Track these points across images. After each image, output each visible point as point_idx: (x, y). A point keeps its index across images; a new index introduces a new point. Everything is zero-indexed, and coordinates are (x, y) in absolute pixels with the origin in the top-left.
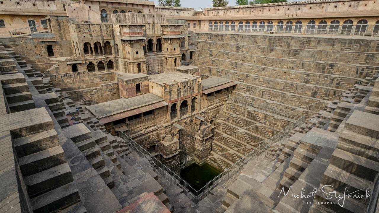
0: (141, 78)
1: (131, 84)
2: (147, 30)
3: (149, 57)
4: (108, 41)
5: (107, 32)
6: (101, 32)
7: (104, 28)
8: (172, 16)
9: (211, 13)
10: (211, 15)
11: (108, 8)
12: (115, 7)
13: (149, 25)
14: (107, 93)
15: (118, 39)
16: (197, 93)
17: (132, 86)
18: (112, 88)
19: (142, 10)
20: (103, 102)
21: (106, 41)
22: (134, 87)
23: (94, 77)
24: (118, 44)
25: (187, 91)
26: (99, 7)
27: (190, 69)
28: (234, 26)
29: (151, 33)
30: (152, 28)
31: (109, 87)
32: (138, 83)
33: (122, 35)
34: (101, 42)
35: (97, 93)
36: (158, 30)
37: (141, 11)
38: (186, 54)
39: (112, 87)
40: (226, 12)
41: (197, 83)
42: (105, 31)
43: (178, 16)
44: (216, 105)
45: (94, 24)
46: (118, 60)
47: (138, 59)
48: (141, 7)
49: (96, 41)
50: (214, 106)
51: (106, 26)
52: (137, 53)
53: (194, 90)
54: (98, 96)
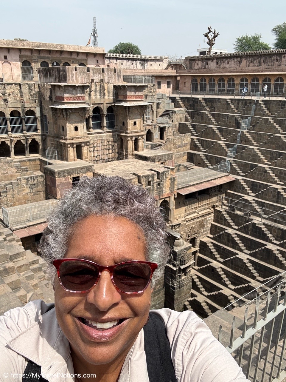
0: (82, 168)
1: (64, 176)
2: (93, 93)
3: (94, 135)
4: (32, 109)
5: (31, 95)
6: (22, 96)
7: (25, 90)
8: (133, 71)
9: (196, 64)
10: (196, 67)
11: (33, 58)
12: (44, 57)
13: (96, 86)
14: (28, 191)
15: (46, 107)
16: (168, 192)
17: (66, 180)
18: (35, 182)
19: (86, 61)
20: (20, 204)
21: (28, 109)
22: (69, 183)
23: (7, 165)
24: (47, 115)
25: (153, 190)
26: (20, 57)
27: (159, 154)
28: (234, 85)
29: (98, 97)
30: (100, 90)
31: (30, 182)
32: (75, 175)
33: (54, 100)
34: (20, 110)
35: (11, 190)
36: (109, 92)
37: (84, 62)
38: (152, 130)
39: (36, 180)
40: (221, 62)
41: (169, 177)
42: (28, 94)
43: (143, 71)
44: (200, 213)
45: (11, 84)
46: (46, 138)
47: (77, 138)
48: (84, 57)
49: (13, 109)
50: (196, 214)
51: (29, 87)
52: (76, 129)
53: (164, 189)
54: (13, 195)
